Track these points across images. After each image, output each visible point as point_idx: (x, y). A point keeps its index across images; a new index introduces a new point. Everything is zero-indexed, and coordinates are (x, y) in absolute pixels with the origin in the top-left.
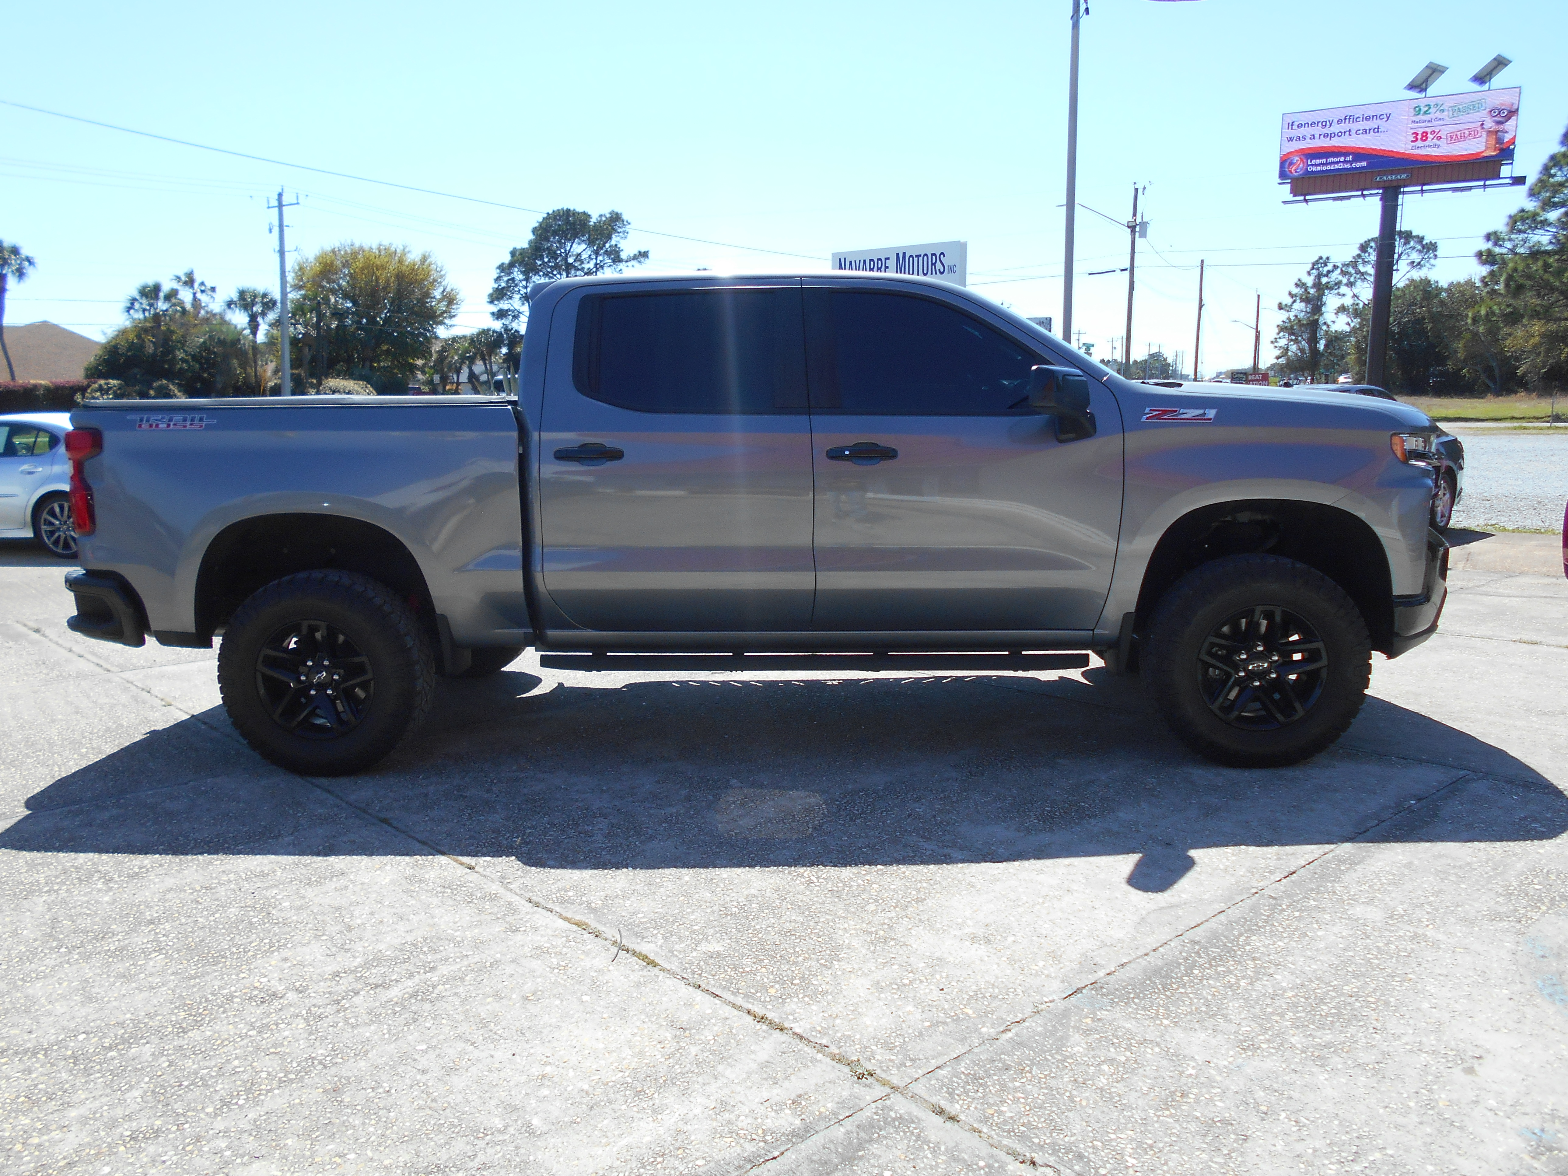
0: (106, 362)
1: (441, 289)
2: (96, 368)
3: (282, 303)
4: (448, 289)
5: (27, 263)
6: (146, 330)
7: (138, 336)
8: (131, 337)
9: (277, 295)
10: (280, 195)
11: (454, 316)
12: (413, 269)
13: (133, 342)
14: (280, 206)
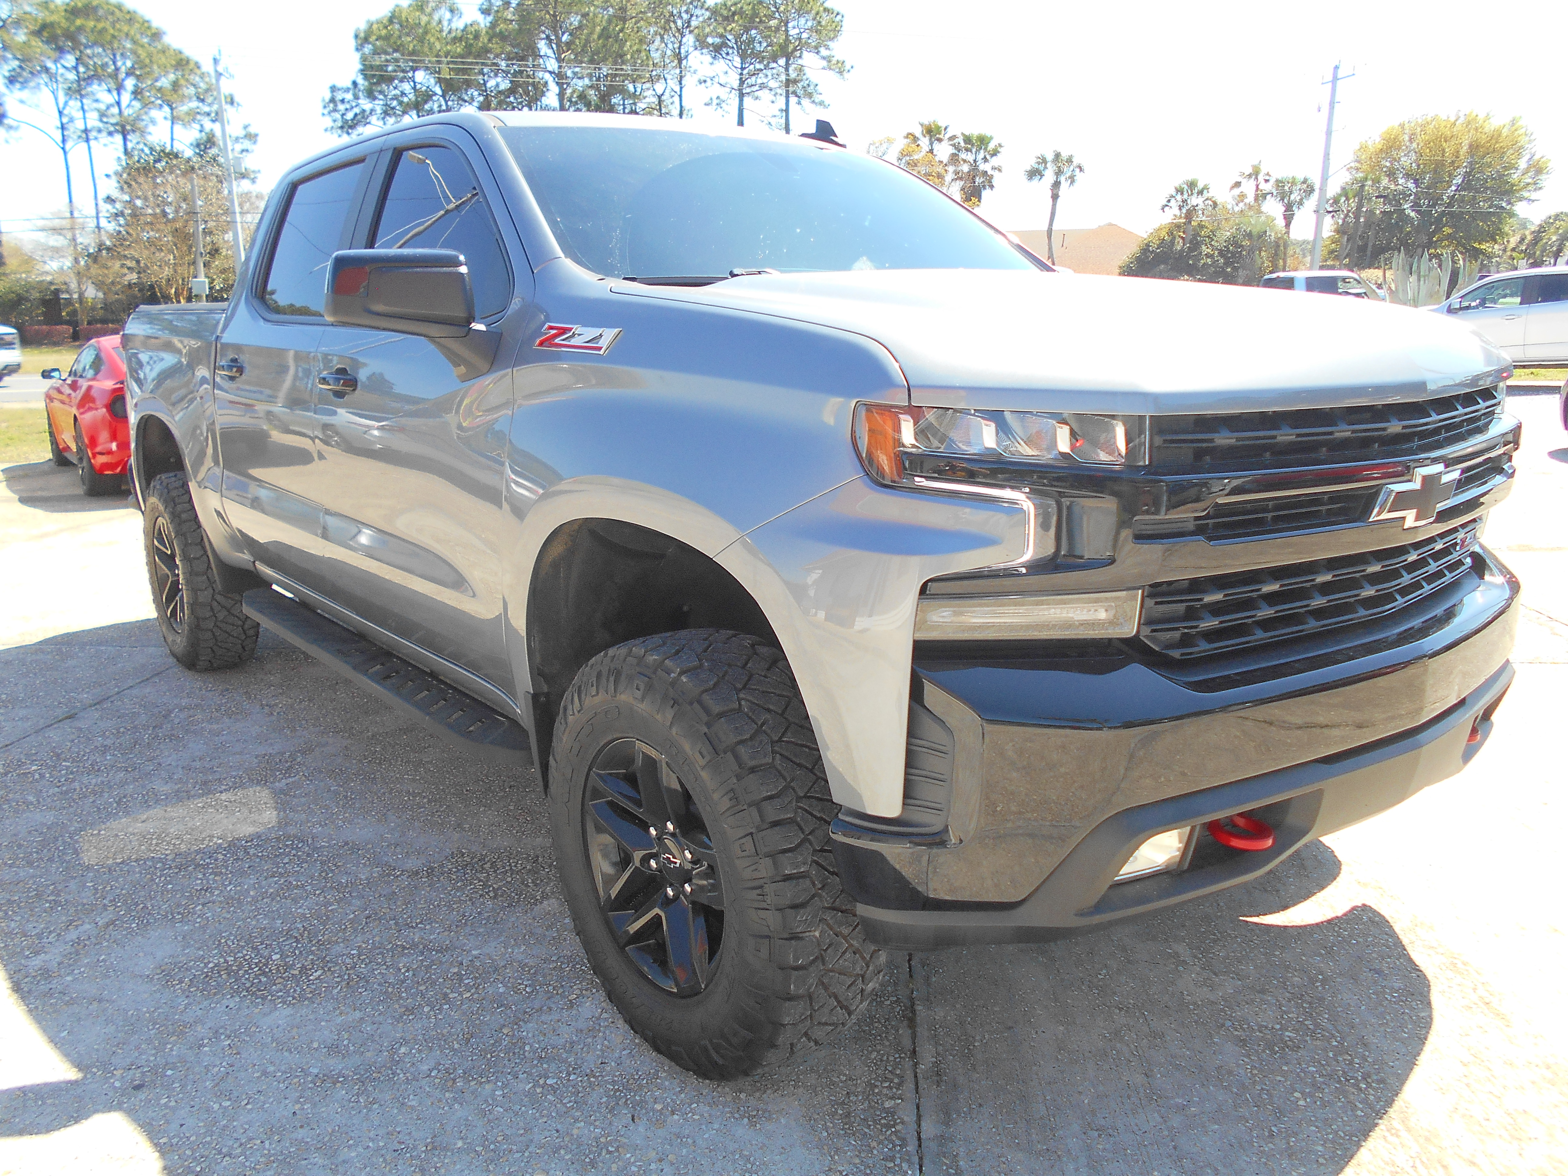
0: (1138, 259)
1: (1528, 157)
2: (1128, 266)
3: (1321, 189)
4: (1536, 158)
5: (1078, 170)
6: (1178, 226)
7: (1170, 233)
8: (1163, 234)
9: (1316, 180)
10: (1336, 68)
11: (1540, 188)
12: (1496, 136)
13: (1163, 239)
14: (1335, 79)
